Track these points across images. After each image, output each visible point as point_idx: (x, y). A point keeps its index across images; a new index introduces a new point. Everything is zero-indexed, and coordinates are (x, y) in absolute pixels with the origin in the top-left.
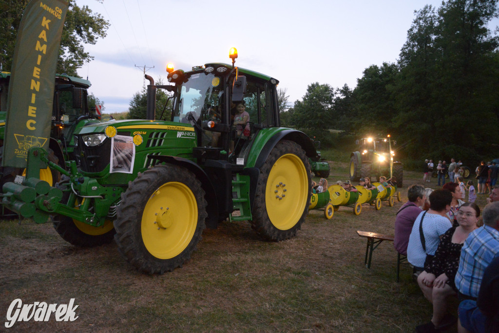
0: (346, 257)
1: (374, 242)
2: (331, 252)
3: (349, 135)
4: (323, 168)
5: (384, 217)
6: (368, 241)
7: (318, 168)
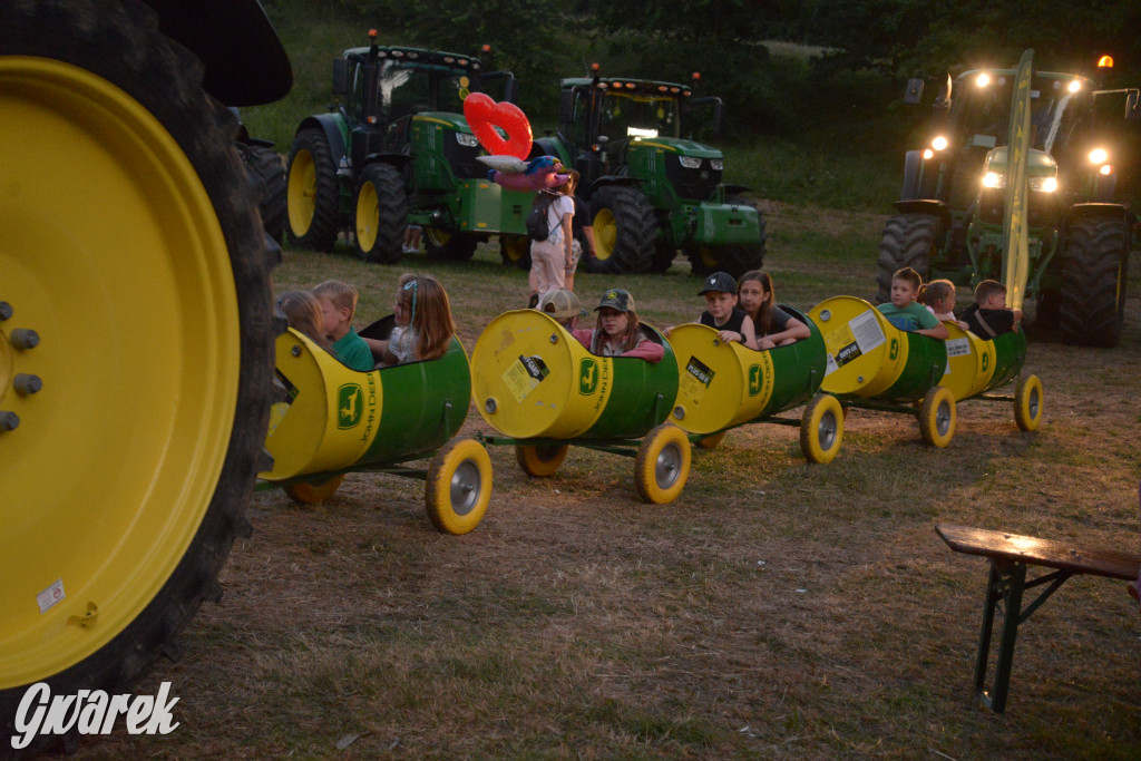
0: (879, 655)
1: (1028, 578)
2: (800, 627)
3: (863, 72)
4: (733, 234)
5: (1042, 471)
6: (994, 577)
7: (709, 231)
